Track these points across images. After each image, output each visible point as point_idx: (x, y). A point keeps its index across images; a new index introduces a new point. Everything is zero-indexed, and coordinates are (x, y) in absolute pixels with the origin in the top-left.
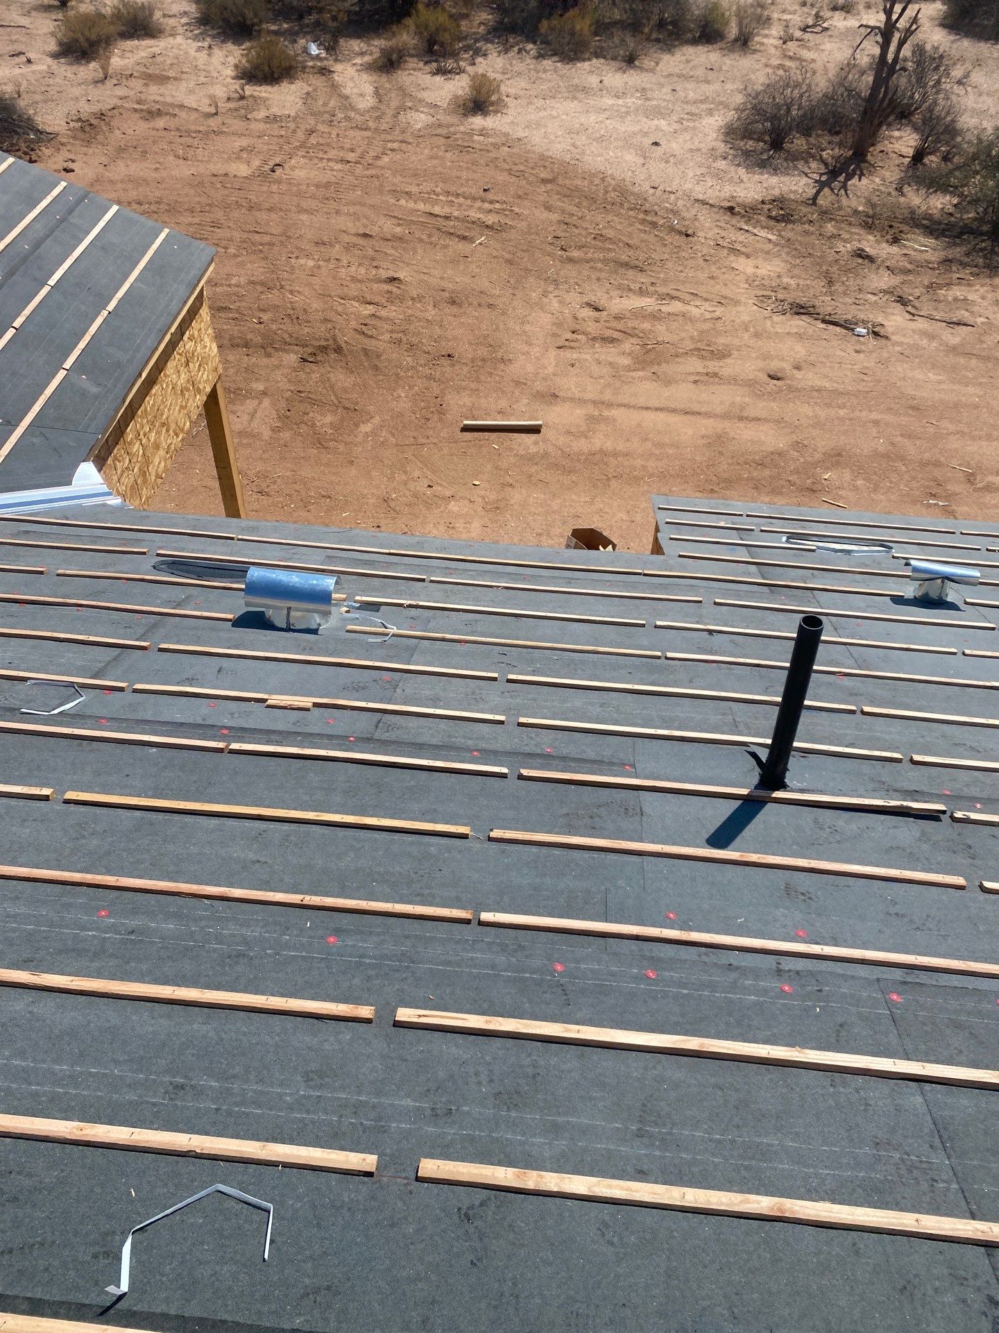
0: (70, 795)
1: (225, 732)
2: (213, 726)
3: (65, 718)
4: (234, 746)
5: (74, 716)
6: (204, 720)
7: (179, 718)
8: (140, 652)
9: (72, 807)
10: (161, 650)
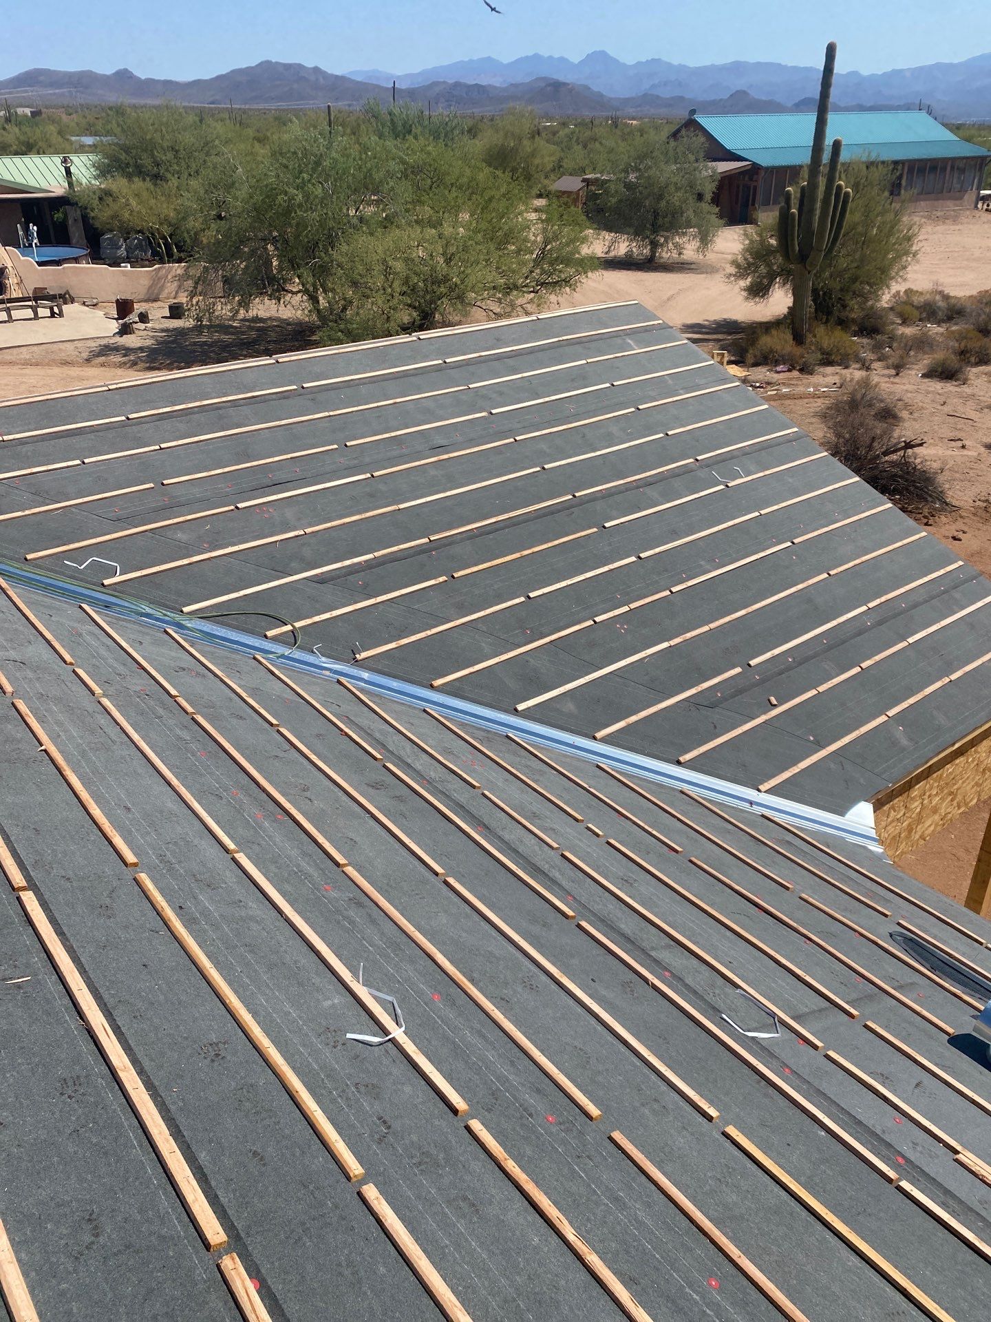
0: (732, 1131)
1: (900, 1160)
2: (890, 1145)
3: (754, 1045)
4: (905, 1184)
5: (763, 1048)
6: (884, 1131)
7: (860, 1113)
8: (846, 1017)
9: (728, 1144)
10: (866, 1026)
